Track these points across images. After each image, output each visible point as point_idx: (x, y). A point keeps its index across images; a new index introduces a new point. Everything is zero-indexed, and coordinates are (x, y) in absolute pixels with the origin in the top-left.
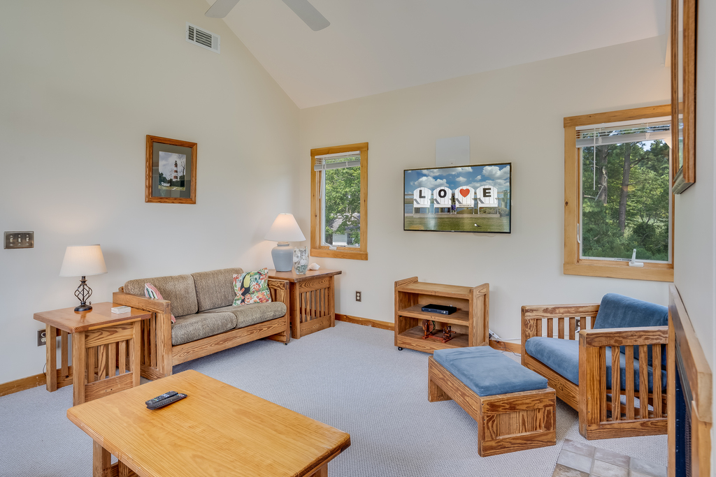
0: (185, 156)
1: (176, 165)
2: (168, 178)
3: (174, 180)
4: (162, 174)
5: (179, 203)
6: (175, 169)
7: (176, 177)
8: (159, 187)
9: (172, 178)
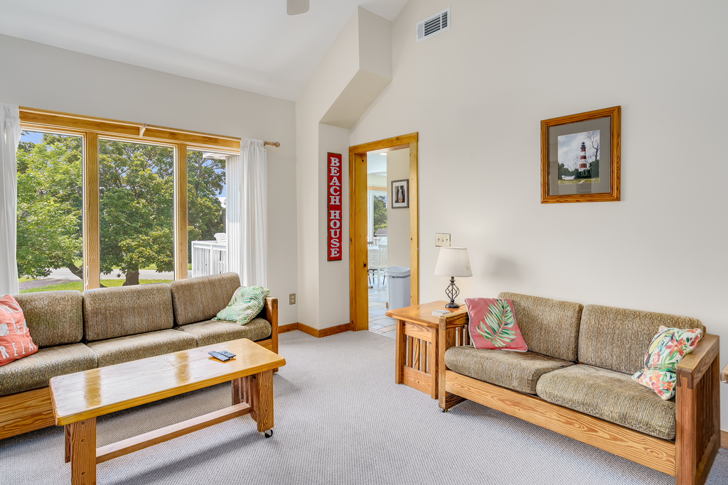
0: (598, 132)
1: (583, 148)
2: (571, 169)
3: (581, 170)
4: (563, 165)
5: (589, 201)
6: (583, 154)
7: (584, 165)
8: (559, 182)
9: (578, 167)
